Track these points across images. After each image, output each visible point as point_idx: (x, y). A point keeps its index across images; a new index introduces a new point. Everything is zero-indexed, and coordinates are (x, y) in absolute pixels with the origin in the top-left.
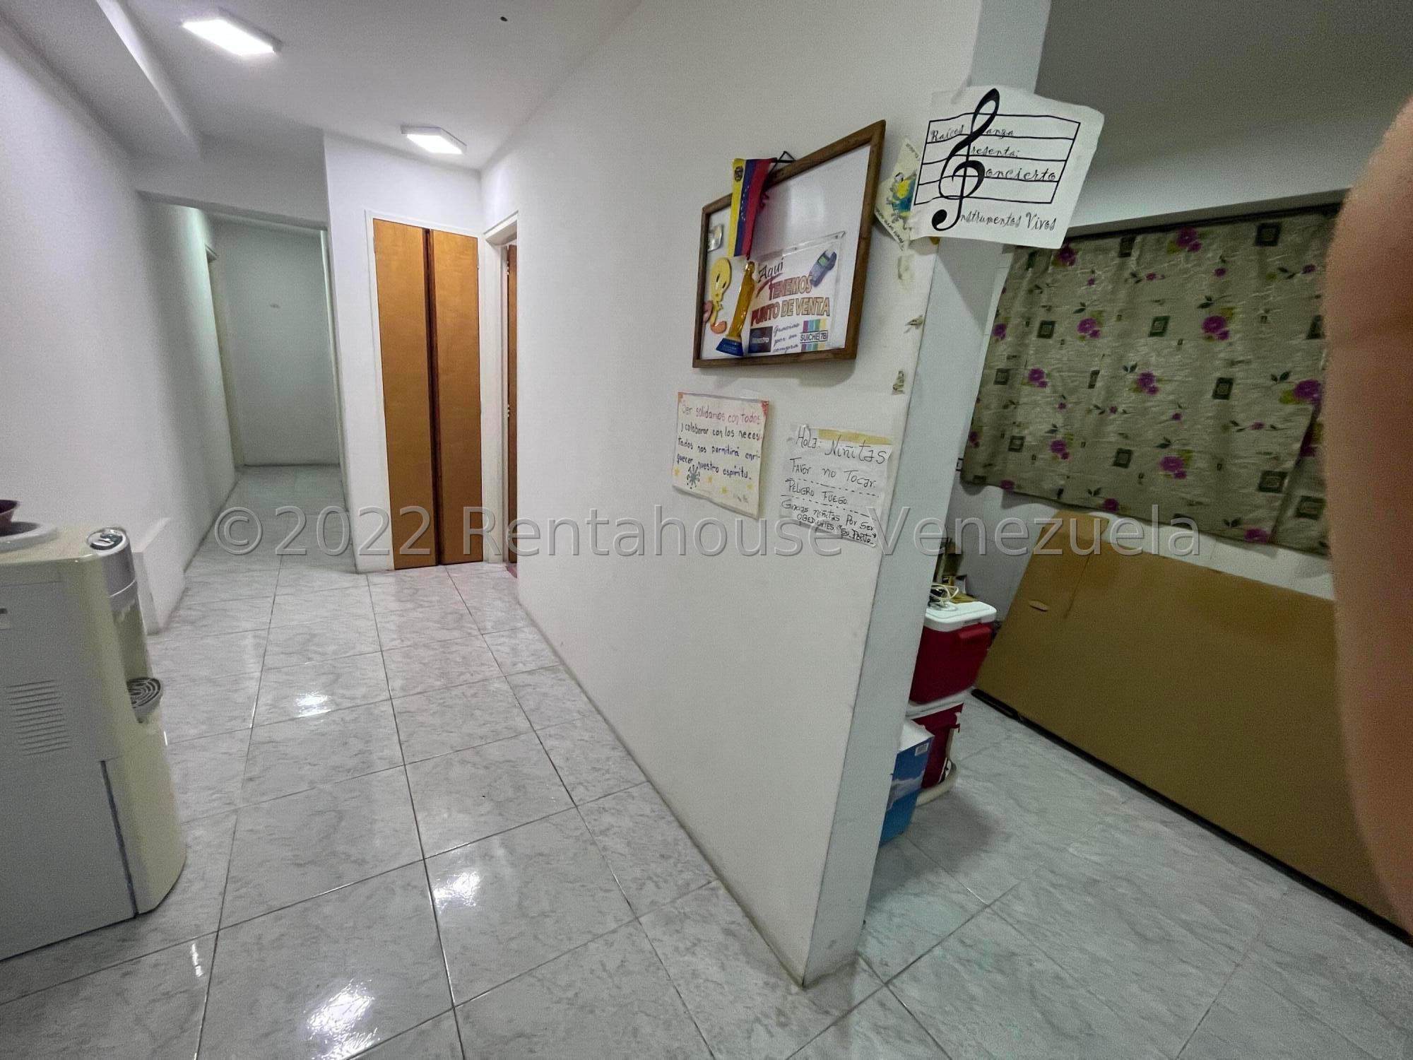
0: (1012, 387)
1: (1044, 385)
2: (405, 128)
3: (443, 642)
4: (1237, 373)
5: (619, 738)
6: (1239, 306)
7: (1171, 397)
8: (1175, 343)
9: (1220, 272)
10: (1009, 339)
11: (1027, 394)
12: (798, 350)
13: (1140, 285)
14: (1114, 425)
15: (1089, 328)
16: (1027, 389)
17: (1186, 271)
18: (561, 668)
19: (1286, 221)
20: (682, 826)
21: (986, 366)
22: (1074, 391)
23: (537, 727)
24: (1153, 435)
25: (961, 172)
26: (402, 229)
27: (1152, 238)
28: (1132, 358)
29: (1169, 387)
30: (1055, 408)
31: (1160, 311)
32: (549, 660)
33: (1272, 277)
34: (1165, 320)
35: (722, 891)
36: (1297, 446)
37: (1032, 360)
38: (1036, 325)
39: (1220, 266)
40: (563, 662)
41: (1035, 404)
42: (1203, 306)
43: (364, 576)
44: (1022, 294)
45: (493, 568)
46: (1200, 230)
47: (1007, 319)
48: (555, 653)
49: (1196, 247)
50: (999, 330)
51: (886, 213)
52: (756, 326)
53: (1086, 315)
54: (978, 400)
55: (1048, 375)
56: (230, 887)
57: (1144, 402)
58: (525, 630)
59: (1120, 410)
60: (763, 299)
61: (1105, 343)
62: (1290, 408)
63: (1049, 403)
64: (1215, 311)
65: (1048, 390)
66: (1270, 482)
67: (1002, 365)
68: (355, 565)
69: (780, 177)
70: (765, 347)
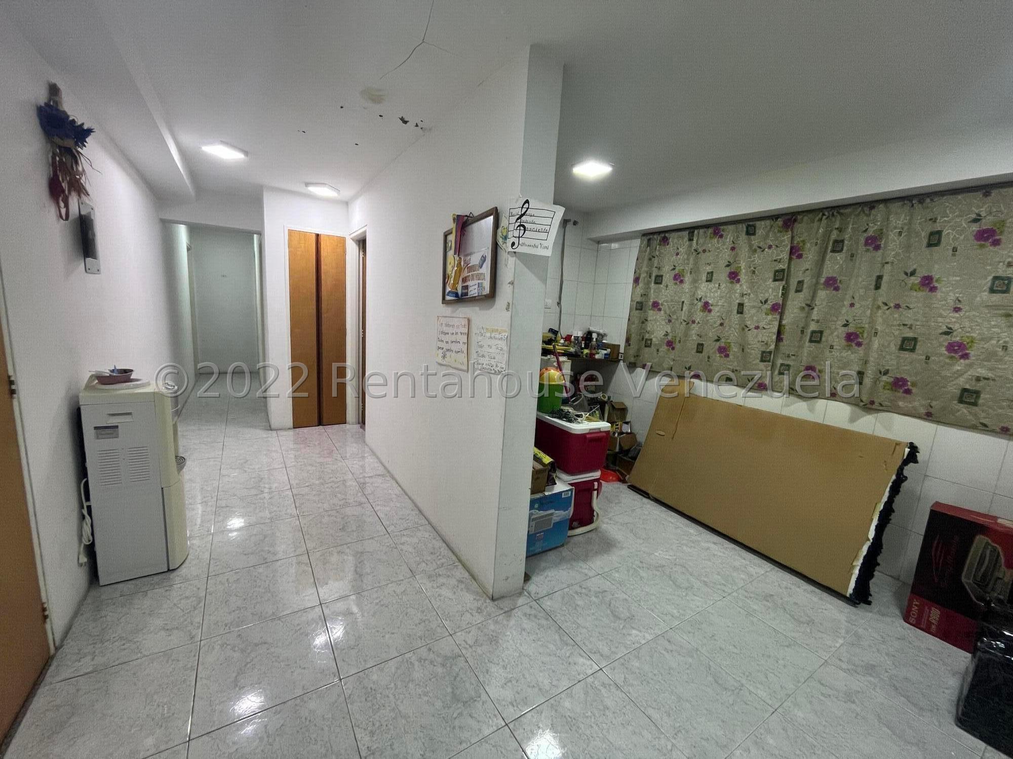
0: (645, 312)
1: (660, 310)
2: (307, 184)
3: (321, 464)
4: (746, 300)
5: (416, 506)
6: (743, 265)
7: (718, 314)
8: (717, 286)
9: (733, 249)
10: (641, 285)
11: (651, 314)
12: (476, 295)
13: (700, 255)
14: (695, 329)
15: (678, 278)
16: (651, 313)
17: (718, 248)
18: (388, 475)
19: (758, 224)
20: (444, 541)
21: (632, 301)
22: (674, 313)
23: (371, 501)
24: (712, 334)
25: (519, 228)
26: (303, 235)
27: (702, 231)
28: (700, 294)
29: (717, 309)
30: (666, 322)
31: (709, 269)
32: (381, 470)
33: (755, 251)
34: (712, 272)
35: (460, 566)
36: (774, 337)
37: (652, 298)
38: (653, 278)
39: (733, 245)
40: (389, 472)
41: (656, 320)
42: (728, 266)
43: (275, 432)
44: (646, 262)
45: (351, 427)
46: (722, 227)
47: (640, 274)
48: (385, 468)
49: (721, 236)
50: (636, 280)
51: (500, 241)
52: (464, 285)
53: (677, 271)
54: (629, 319)
55: (662, 305)
56: (212, 562)
57: (706, 316)
58: (369, 457)
59: (697, 322)
60: (465, 273)
61: (686, 286)
62: (770, 317)
63: (662, 320)
64: (733, 268)
65: (662, 312)
66: (765, 357)
67: (639, 299)
68: (270, 426)
69: (469, 223)
70: (466, 294)
